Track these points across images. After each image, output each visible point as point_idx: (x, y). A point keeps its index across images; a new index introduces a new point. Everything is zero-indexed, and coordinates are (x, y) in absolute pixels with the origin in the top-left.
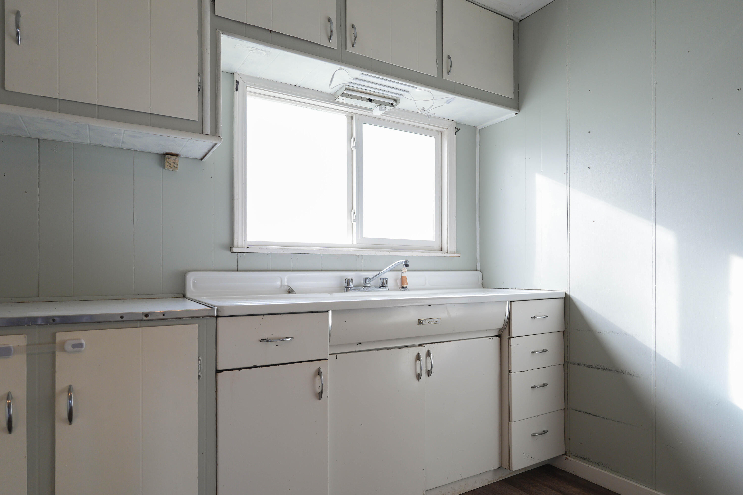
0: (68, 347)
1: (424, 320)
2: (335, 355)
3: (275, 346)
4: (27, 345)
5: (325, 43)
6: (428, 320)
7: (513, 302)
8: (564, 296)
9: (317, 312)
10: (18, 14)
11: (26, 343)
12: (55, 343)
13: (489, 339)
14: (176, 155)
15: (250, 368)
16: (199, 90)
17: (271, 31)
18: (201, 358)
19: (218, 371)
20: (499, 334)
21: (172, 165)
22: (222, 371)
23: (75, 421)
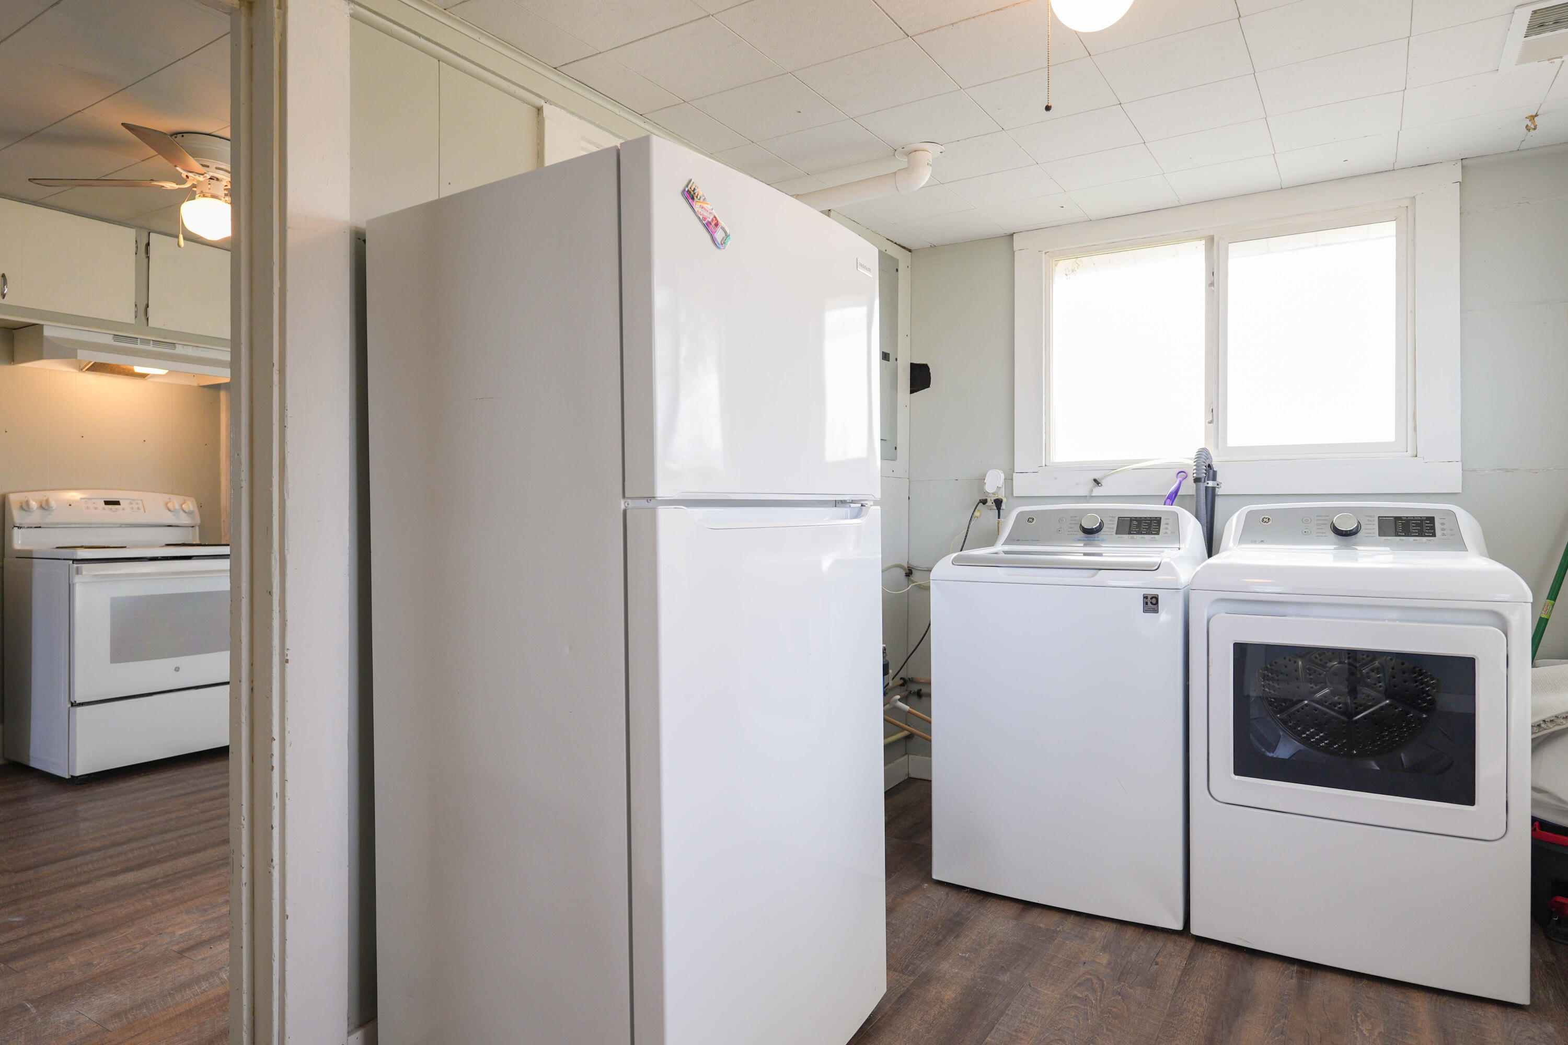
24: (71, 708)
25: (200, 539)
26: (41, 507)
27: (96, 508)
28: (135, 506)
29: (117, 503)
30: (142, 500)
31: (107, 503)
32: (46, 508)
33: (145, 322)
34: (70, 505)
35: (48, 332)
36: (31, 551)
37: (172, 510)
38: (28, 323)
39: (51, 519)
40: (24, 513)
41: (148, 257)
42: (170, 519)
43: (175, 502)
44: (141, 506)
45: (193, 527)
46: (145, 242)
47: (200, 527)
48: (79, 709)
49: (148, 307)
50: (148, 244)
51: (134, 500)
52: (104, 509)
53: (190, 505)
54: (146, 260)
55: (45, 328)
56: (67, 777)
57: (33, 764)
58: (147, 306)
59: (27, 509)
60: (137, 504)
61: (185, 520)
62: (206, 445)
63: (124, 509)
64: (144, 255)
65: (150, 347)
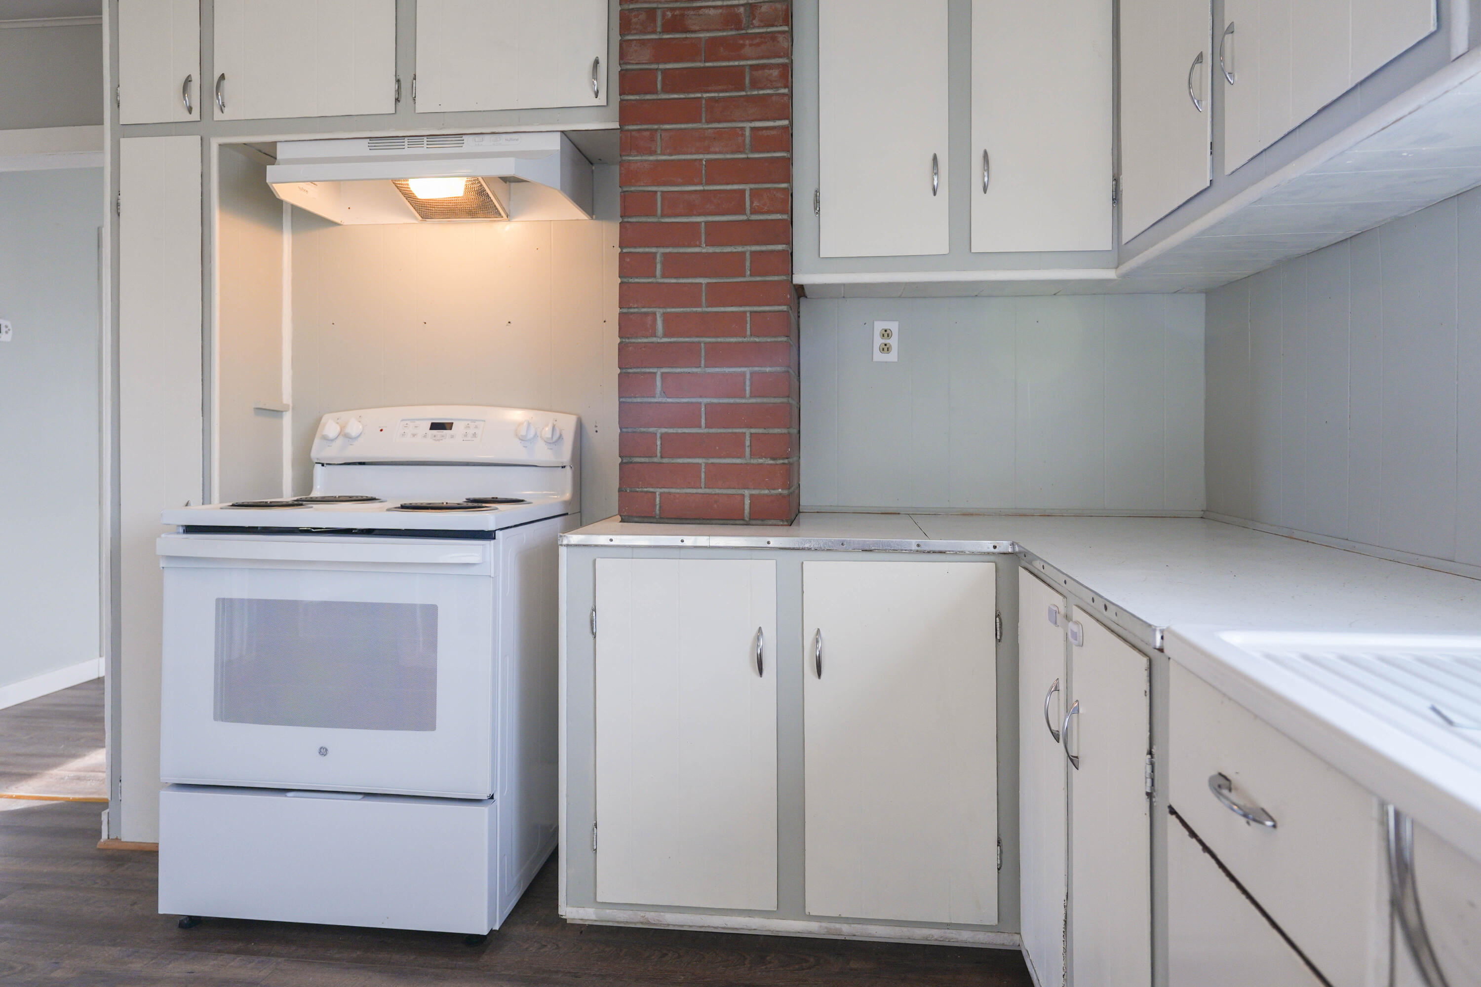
19: (1169, 809)
22: (1172, 812)
26: (344, 432)
27: (414, 435)
29: (449, 426)
31: (435, 426)
33: (412, 106)
35: (282, 154)
37: (525, 436)
40: (323, 442)
45: (559, 467)
55: (278, 147)
58: (414, 78)
60: (476, 427)
62: (605, 321)
65: (423, 150)
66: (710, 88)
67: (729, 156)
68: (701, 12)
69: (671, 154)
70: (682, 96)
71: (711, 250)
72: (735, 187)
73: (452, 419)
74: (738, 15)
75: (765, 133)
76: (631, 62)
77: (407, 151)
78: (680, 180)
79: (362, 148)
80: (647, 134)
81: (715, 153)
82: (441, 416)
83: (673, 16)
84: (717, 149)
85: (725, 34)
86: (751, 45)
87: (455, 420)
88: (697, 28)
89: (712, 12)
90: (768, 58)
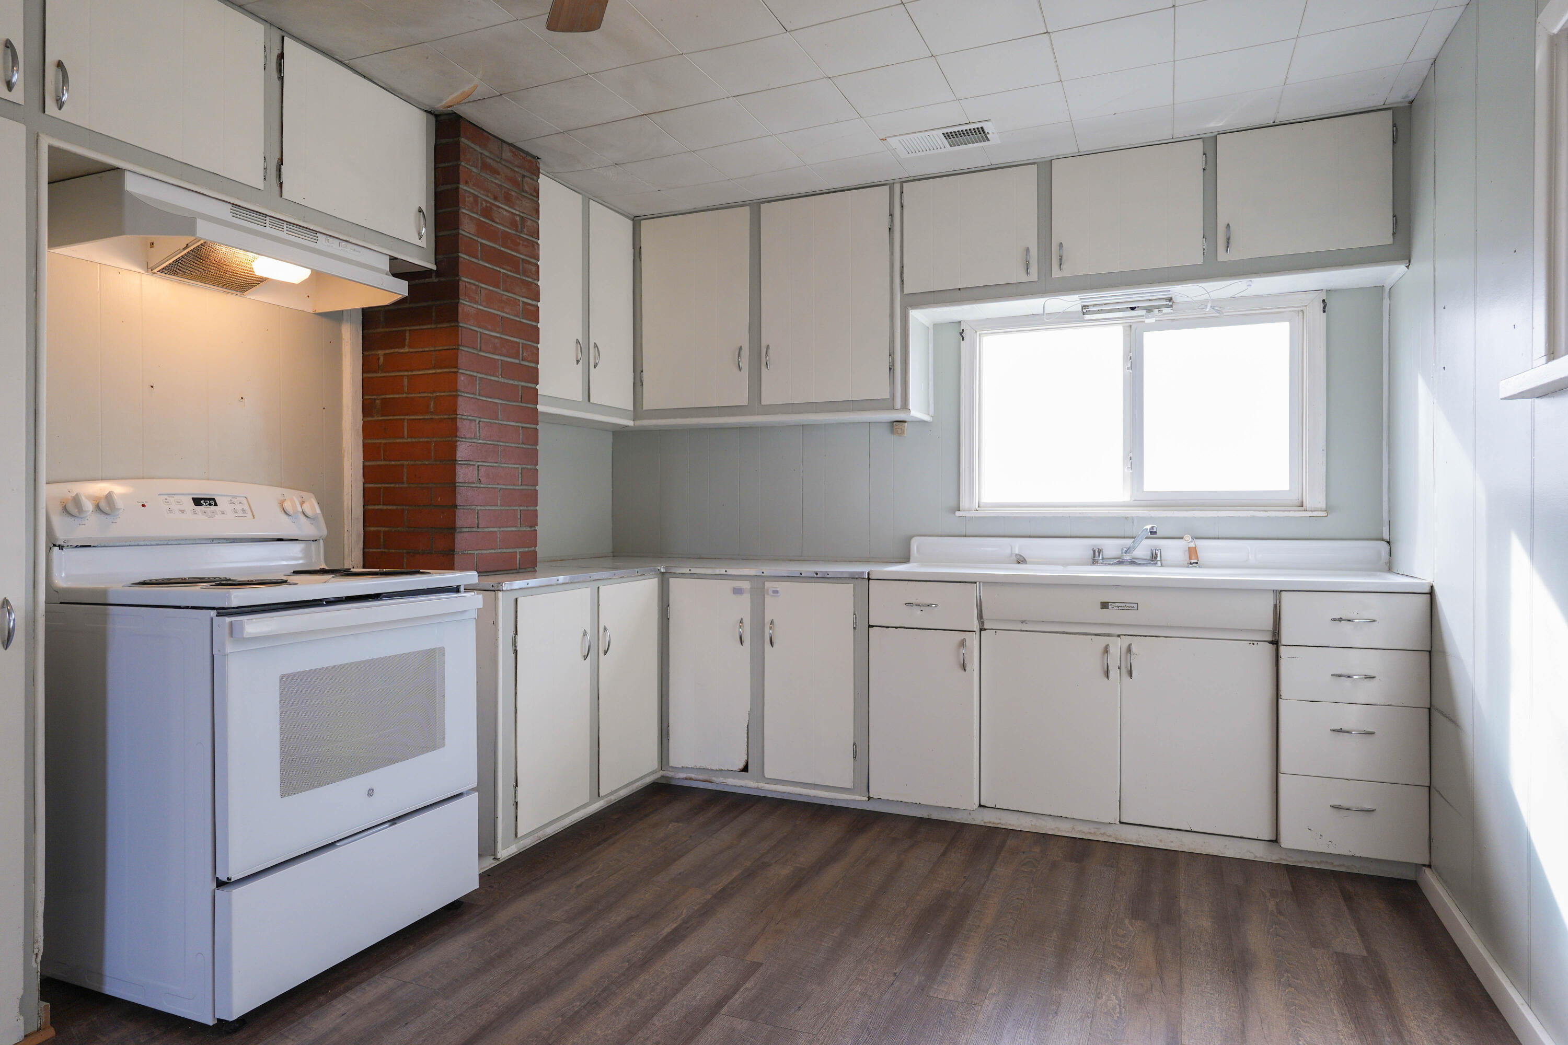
0: (770, 592)
1: (1109, 604)
2: (995, 631)
3: (920, 612)
4: (751, 588)
5: (1023, 278)
6: (1117, 604)
7: (1283, 592)
8: (1427, 590)
9: (966, 582)
10: (768, 347)
11: (750, 587)
12: (764, 588)
13: (1250, 644)
14: (904, 422)
15: (896, 628)
16: (890, 369)
17: (960, 289)
18: (856, 613)
19: (870, 626)
20: (1274, 639)
21: (900, 431)
22: (873, 626)
23: (774, 645)
24: (216, 890)
25: (326, 560)
26: (98, 508)
27: (182, 511)
28: (239, 508)
29: (212, 501)
30: (246, 497)
31: (197, 502)
32: (107, 509)
33: (278, 189)
34: (144, 506)
35: (132, 185)
36: (105, 592)
37: (291, 512)
38: (103, 164)
39: (119, 528)
40: (69, 520)
41: (281, 79)
42: (285, 528)
43: (293, 499)
44: (246, 507)
45: (316, 540)
46: (277, 52)
47: (326, 541)
48: (237, 893)
49: (282, 164)
50: (281, 56)
51: (235, 497)
52: (195, 513)
53: (312, 506)
54: (278, 83)
55: (128, 176)
56: (211, 1022)
57: (112, 989)
58: (281, 162)
59: (77, 514)
60: (240, 503)
61: (307, 529)
62: (324, 408)
63: (223, 513)
64: (275, 74)
65: (283, 235)
66: (504, 267)
67: (512, 317)
68: (500, 210)
69: (485, 307)
70: (490, 266)
71: (503, 380)
72: (515, 339)
73: (214, 495)
74: (516, 221)
75: (529, 307)
76: (466, 230)
77: (268, 230)
78: (490, 327)
79: (224, 212)
80: (474, 287)
81: (506, 313)
82: (203, 490)
83: (486, 206)
84: (508, 311)
85: (510, 231)
86: (523, 245)
87: (218, 495)
88: (498, 221)
89: (505, 213)
90: (531, 258)
